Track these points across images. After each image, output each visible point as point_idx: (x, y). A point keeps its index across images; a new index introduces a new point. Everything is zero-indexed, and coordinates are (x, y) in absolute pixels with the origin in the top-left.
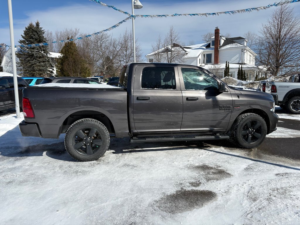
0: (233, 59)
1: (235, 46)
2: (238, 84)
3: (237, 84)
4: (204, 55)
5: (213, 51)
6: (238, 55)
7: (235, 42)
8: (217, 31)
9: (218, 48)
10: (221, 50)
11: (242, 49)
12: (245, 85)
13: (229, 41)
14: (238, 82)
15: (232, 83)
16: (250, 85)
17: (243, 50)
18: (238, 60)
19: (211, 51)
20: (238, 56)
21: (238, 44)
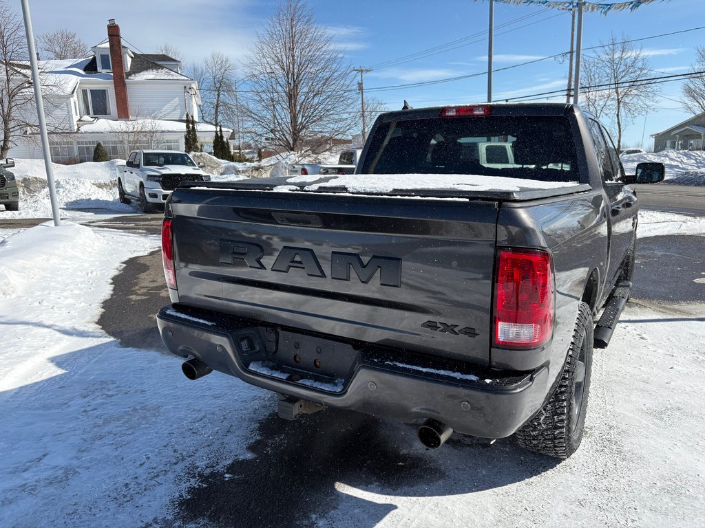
0: (167, 108)
1: (166, 77)
2: (224, 171)
3: (223, 169)
4: (85, 92)
5: (111, 83)
6: (177, 99)
7: (162, 67)
8: (114, 32)
9: (122, 78)
10: (130, 83)
11: (185, 87)
12: (243, 172)
13: (147, 62)
14: (223, 165)
15: (211, 167)
16: (252, 171)
17: (187, 88)
18: (178, 111)
19: (106, 83)
20: (176, 101)
21: (173, 73)
